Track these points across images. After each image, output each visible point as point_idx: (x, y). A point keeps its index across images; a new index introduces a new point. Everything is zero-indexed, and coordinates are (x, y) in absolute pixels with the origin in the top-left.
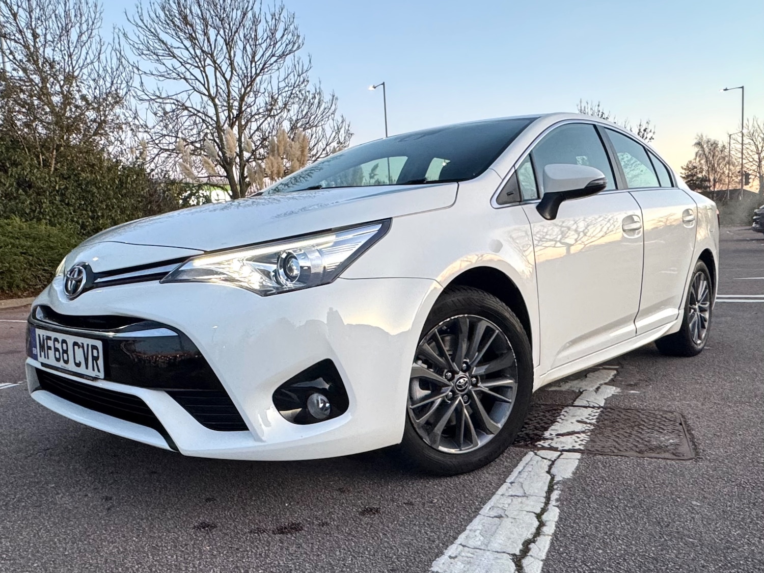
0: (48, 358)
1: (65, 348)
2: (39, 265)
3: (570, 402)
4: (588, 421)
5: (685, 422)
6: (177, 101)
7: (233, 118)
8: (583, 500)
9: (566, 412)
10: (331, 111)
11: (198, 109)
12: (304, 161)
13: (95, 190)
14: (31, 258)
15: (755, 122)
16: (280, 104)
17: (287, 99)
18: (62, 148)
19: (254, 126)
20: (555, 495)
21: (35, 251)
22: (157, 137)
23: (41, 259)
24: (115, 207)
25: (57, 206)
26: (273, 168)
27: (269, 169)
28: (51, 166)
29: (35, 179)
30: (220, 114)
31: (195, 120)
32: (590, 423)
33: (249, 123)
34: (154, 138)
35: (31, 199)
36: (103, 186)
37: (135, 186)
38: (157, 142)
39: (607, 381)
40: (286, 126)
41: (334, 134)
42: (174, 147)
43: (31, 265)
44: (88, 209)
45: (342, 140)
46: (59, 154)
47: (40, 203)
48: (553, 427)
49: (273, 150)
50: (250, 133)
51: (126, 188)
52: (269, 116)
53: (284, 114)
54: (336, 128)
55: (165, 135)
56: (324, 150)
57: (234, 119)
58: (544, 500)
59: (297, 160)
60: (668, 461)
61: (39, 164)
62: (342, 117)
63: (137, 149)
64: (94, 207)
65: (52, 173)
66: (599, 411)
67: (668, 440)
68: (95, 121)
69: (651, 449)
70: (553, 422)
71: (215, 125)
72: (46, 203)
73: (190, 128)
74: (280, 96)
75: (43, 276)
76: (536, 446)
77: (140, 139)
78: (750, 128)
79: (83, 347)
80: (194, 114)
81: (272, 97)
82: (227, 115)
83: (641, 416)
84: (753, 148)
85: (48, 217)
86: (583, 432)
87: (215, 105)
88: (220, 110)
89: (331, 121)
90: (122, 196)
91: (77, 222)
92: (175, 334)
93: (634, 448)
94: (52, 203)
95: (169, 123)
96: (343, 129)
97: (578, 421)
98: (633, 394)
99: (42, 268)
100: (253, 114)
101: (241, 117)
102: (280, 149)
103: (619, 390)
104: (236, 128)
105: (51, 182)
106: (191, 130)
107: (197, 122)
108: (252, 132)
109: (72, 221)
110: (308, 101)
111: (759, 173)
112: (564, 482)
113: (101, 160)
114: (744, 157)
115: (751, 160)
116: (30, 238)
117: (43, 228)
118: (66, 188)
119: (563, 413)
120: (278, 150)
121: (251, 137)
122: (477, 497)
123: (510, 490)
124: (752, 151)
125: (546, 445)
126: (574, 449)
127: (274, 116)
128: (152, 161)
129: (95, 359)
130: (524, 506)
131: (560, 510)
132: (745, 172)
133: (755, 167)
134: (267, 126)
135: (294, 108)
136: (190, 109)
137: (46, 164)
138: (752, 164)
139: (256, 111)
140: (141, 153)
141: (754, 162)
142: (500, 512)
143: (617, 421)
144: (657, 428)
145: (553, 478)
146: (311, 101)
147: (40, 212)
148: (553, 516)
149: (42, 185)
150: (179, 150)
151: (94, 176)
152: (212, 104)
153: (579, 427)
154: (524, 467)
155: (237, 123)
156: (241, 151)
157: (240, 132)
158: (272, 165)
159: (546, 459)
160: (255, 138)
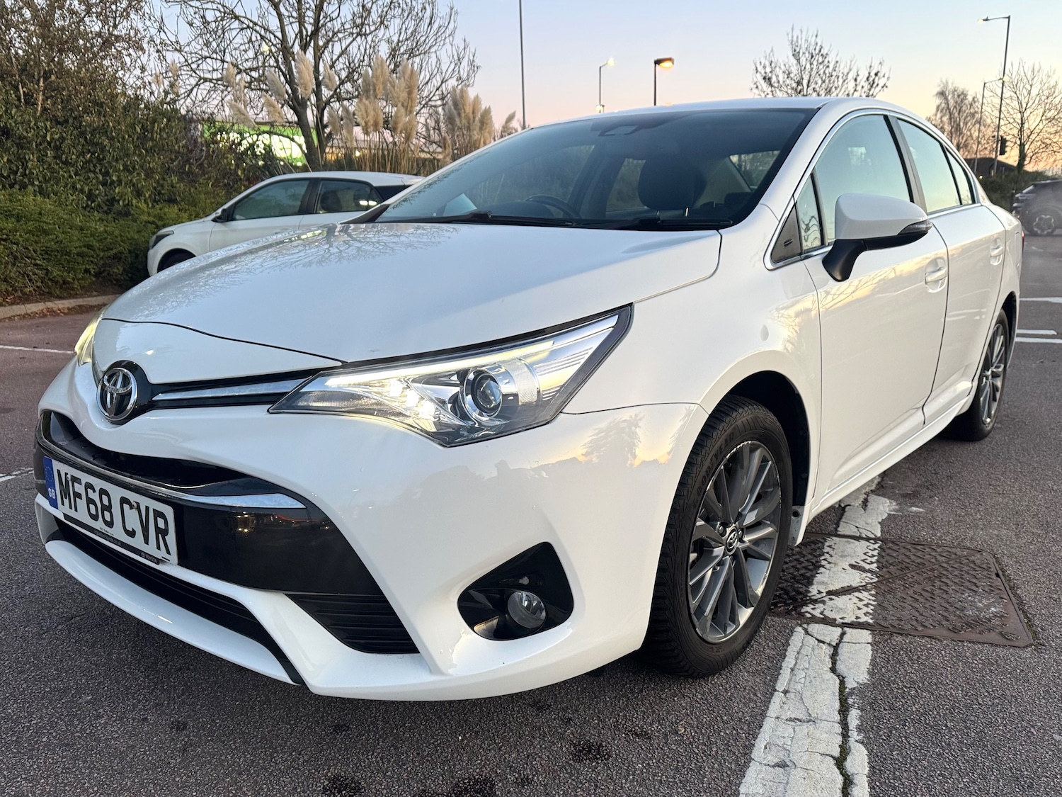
0: (76, 510)
1: (106, 502)
2: (28, 258)
3: (831, 528)
4: (867, 567)
5: (1004, 572)
6: (223, 6)
7: (307, 36)
8: (896, 729)
9: (830, 546)
10: (448, 32)
11: (255, 19)
12: (411, 107)
13: (106, 142)
14: (15, 247)
15: (1021, 68)
16: (374, 16)
17: (385, 9)
18: (53, 77)
19: (337, 49)
20: (854, 718)
21: (21, 236)
22: (194, 59)
23: (31, 248)
24: (137, 167)
25: (50, 165)
26: (367, 117)
27: (363, 118)
28: (37, 104)
29: (13, 124)
30: (286, 28)
31: (251, 38)
32: (869, 571)
33: (330, 46)
34: (190, 62)
35: (9, 155)
36: (118, 135)
37: (165, 136)
38: (194, 66)
39: (873, 488)
40: (384, 51)
41: (453, 65)
42: (219, 76)
43: (16, 258)
44: (97, 170)
45: (464, 76)
46: (49, 87)
47: (24, 162)
48: (819, 578)
49: (367, 91)
50: (332, 59)
51: (152, 139)
52: (359, 34)
53: (381, 33)
54: (456, 57)
55: (206, 58)
56: (438, 89)
57: (308, 38)
58: (838, 729)
59: (403, 106)
60: (999, 649)
61: (19, 99)
62: (465, 41)
63: (165, 78)
64: (106, 167)
65: (38, 114)
66: (876, 546)
67: (988, 607)
68: (99, 34)
69: (969, 625)
70: (817, 566)
71: (279, 46)
72: (32, 159)
73: (243, 48)
74: (374, 5)
75: (34, 274)
76: (802, 615)
77: (169, 61)
78: (1013, 77)
79: (138, 508)
80: (248, 27)
81: (363, 6)
82: (297, 30)
83: (938, 557)
84: (1015, 104)
85: (36, 183)
86: (864, 588)
87: (280, 15)
88: (286, 22)
89: (448, 46)
90: (147, 151)
91: (82, 191)
92: (301, 506)
93: (944, 623)
94: (41, 160)
95: (211, 40)
96: (466, 59)
97: (852, 566)
98: (917, 515)
99: (33, 261)
100: (336, 30)
101: (318, 35)
102: (377, 88)
103: (894, 505)
104: (311, 50)
105: (38, 128)
106: (246, 51)
107: (254, 39)
108: (335, 57)
109: (74, 187)
110: (415, 13)
111: (1020, 139)
112: (861, 690)
113: (113, 97)
114: (1002, 116)
115: (1011, 121)
116: (13, 216)
117: (30, 200)
118: (63, 139)
119: (826, 549)
120: (375, 90)
121: (332, 66)
122: (740, 720)
123: (786, 707)
124: (1013, 108)
125: (817, 613)
126: (859, 623)
127: (366, 35)
128: (188, 96)
129: (162, 533)
130: (815, 741)
131: (867, 749)
132: (1002, 137)
133: (1015, 132)
134: (356, 50)
135: (395, 24)
136: (242, 19)
137: (29, 100)
138: (1012, 127)
139: (340, 26)
140: (172, 85)
141: (1015, 124)
142: (782, 756)
143: (908, 568)
144: (967, 584)
145: (842, 683)
146: (420, 15)
147: (24, 175)
148: (859, 762)
149: (25, 134)
150: (228, 82)
151: (103, 119)
152: (274, 13)
153: (856, 579)
154: (797, 659)
155: (312, 44)
156: (319, 84)
157: (318, 58)
158: (366, 112)
159: (824, 642)
160: (339, 66)
